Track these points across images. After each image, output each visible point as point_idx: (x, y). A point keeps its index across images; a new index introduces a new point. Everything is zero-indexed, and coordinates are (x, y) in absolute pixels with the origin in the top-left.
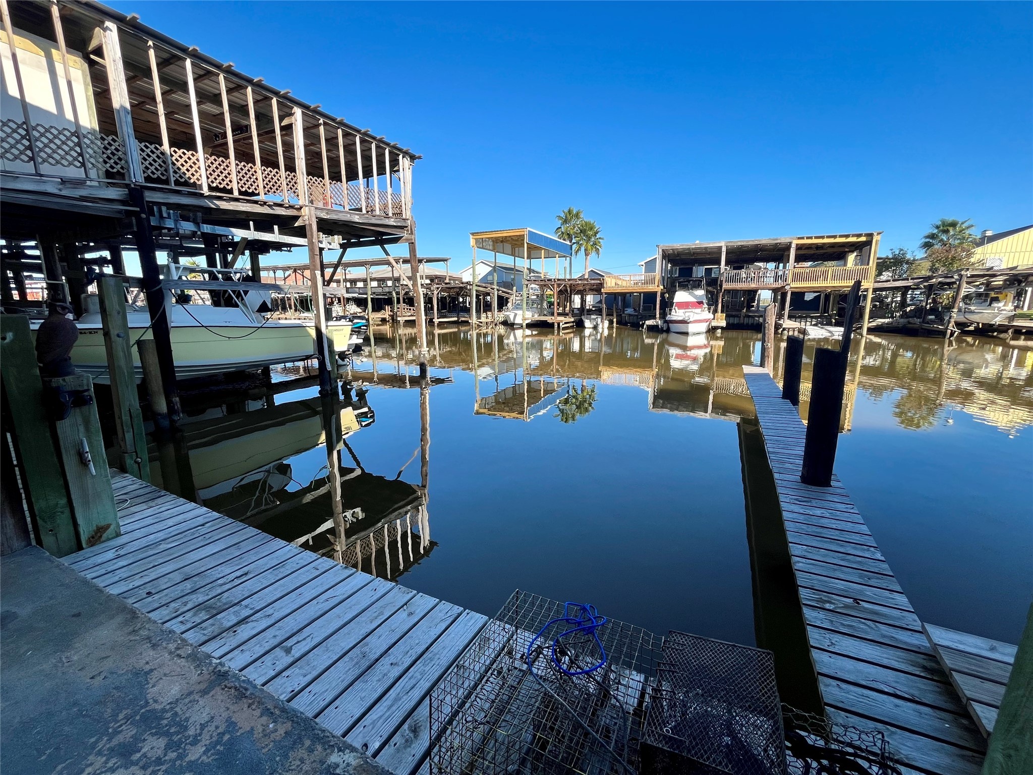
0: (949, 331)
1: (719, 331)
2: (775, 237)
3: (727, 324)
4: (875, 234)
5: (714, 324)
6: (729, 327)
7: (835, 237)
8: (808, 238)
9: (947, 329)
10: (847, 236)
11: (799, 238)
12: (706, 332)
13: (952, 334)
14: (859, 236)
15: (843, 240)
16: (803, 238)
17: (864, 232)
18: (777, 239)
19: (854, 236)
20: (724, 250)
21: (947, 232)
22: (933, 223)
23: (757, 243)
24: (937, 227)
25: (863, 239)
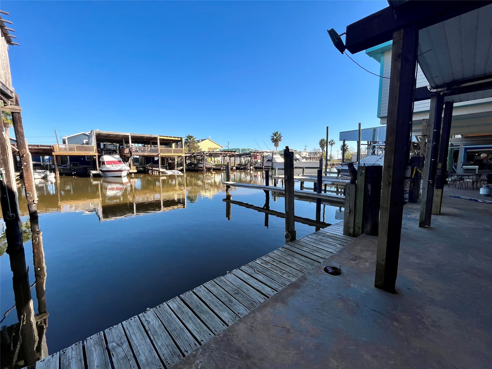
0: (204, 170)
1: (133, 174)
2: (151, 134)
3: (138, 171)
4: (183, 138)
5: (131, 171)
6: (139, 172)
7: (171, 137)
8: (163, 136)
9: (204, 169)
10: (175, 137)
11: (160, 136)
12: (127, 176)
13: (205, 171)
14: (178, 138)
15: (174, 139)
16: (161, 136)
17: (180, 137)
18: (152, 135)
19: (177, 137)
20: (130, 137)
21: (190, 139)
22: (186, 136)
23: (144, 136)
24: (187, 137)
25: (179, 139)
